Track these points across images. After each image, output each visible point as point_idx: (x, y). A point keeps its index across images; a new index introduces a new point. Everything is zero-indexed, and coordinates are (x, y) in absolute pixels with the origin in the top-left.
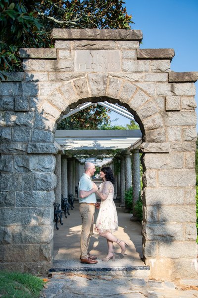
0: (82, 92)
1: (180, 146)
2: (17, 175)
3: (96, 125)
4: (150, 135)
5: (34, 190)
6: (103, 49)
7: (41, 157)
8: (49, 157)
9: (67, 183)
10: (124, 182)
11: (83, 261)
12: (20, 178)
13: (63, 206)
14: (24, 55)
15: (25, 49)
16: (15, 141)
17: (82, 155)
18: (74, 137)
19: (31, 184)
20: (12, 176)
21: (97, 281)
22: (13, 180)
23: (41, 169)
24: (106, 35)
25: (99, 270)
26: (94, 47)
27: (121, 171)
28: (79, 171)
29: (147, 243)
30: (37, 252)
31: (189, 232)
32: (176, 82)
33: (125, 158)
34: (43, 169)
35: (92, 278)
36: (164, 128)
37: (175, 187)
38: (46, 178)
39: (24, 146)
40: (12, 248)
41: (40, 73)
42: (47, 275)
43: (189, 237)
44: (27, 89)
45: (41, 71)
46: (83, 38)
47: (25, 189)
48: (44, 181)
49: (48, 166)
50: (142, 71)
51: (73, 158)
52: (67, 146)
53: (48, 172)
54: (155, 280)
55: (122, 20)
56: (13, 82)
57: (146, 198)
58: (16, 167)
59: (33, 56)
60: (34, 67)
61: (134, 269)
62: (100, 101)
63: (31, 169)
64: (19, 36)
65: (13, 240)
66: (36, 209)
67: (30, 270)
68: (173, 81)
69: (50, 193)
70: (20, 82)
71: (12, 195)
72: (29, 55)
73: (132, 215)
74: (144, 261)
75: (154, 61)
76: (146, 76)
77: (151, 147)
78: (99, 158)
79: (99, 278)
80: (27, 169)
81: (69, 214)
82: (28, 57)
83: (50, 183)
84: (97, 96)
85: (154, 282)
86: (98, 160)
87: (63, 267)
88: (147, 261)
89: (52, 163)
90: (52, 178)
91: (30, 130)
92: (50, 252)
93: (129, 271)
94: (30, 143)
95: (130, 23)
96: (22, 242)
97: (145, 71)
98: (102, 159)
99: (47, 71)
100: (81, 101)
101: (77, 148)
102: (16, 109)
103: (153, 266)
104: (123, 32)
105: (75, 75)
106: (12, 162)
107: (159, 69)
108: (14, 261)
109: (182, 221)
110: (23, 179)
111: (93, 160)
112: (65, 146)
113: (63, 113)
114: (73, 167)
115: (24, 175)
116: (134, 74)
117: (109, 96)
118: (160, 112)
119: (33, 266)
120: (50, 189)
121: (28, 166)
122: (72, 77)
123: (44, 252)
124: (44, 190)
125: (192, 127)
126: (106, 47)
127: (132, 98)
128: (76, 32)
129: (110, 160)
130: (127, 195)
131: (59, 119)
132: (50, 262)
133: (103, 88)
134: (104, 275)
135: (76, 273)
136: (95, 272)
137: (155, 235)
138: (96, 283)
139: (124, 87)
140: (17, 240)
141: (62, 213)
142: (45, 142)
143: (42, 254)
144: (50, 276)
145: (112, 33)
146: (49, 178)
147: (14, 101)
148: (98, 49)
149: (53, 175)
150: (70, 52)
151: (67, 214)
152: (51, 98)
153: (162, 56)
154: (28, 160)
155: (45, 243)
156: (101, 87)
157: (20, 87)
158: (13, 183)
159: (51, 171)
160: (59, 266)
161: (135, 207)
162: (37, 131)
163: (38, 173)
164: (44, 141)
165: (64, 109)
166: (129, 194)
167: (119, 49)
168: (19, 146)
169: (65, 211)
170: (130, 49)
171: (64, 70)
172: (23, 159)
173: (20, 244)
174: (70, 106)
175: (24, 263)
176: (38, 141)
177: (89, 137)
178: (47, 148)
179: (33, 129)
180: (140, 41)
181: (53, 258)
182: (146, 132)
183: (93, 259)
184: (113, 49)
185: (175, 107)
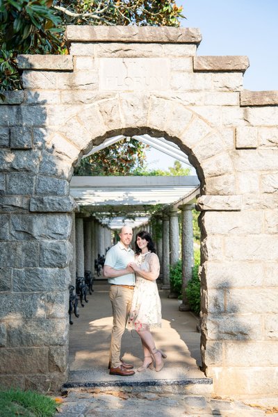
0: (111, 121)
1: (258, 201)
2: (14, 243)
3: (128, 168)
4: (212, 184)
5: (40, 266)
6: (143, 56)
7: (51, 217)
8: (62, 217)
9: (83, 254)
10: (168, 253)
11: (113, 372)
12: (19, 249)
13: (79, 289)
14: (24, 64)
15: (26, 56)
16: (12, 194)
17: (104, 213)
18: (95, 187)
19: (35, 257)
20: (7, 245)
21: (136, 401)
22: (9, 252)
23: (51, 235)
24: (148, 35)
25: (137, 384)
26: (128, 53)
27: (163, 237)
28: (99, 237)
29: (209, 344)
30: (45, 359)
31: (271, 327)
32: (251, 106)
33: (170, 218)
34: (54, 236)
35: (127, 397)
36: (234, 173)
37: (250, 261)
38: (58, 248)
39: (25, 200)
40: (7, 353)
41: (49, 92)
42: (60, 393)
43: (271, 334)
44: (29, 116)
45: (49, 89)
46: (113, 39)
47: (27, 264)
48: (55, 253)
49: (60, 230)
50: (201, 90)
51: (92, 218)
52: (84, 199)
53: (61, 239)
54: (220, 398)
55: (167, 13)
56: (9, 105)
57: (207, 277)
58: (13, 232)
59: (37, 67)
60: (39, 83)
61: (189, 382)
62: (138, 134)
63: (35, 235)
64: (25, 36)
65: (9, 341)
66: (43, 295)
67: (34, 386)
68: (247, 104)
69: (64, 271)
70: (18, 105)
71: (7, 274)
72: (31, 65)
73: (181, 302)
74: (204, 371)
75: (219, 74)
76: (206, 96)
77: (214, 203)
78: (130, 217)
79: (137, 396)
80: (29, 235)
81: (87, 302)
82: (31, 68)
83: (64, 255)
84: (134, 126)
85: (219, 402)
86: (128, 220)
87: (83, 381)
88: (208, 371)
89: (67, 225)
90: (68, 248)
91: (34, 178)
92: (64, 359)
93: (182, 386)
94: (33, 196)
95: (180, 17)
96: (22, 343)
97: (206, 89)
98: (133, 218)
99: (59, 89)
100: (110, 134)
101: (98, 203)
102: (12, 146)
103: (217, 378)
104: (172, 30)
105: (101, 96)
106: (7, 224)
107: (226, 87)
108: (10, 373)
109: (260, 311)
110: (23, 251)
111: (121, 220)
112: (81, 199)
113: (83, 152)
114: (92, 231)
115: (25, 244)
116: (190, 94)
117: (151, 127)
118: (228, 151)
119: (39, 380)
120: (63, 264)
121: (31, 231)
122: (96, 98)
123: (55, 359)
124: (55, 267)
125: (274, 172)
126: (146, 54)
127: (186, 129)
128: (102, 31)
129: (145, 220)
130: (172, 273)
131: (77, 161)
132: (65, 373)
133: (142, 115)
134: (146, 391)
135: (102, 389)
136: (131, 388)
137: (220, 332)
138: (133, 404)
139: (174, 114)
140: (14, 340)
141: (77, 300)
142: (57, 195)
143: (53, 361)
144: (65, 394)
145: (155, 33)
146: (62, 249)
147: (10, 133)
148: (136, 57)
149: (68, 243)
150: (93, 61)
151: (84, 301)
152: (65, 129)
153: (231, 68)
154: (30, 223)
155: (57, 345)
156: (140, 113)
157: (19, 112)
158: (9, 257)
159: (65, 238)
160: (77, 379)
161: (187, 290)
162: (44, 178)
163: (46, 241)
164: (55, 194)
165: (84, 146)
166: (176, 270)
167: (167, 56)
168: (18, 201)
169: (81, 296)
170: (183, 56)
171: (84, 87)
172: (23, 220)
173: (19, 347)
174: (93, 141)
175: (26, 376)
176: (46, 194)
177: (119, 187)
178: (60, 204)
179: (38, 175)
180: (197, 44)
181: (68, 367)
182: (207, 180)
183: (128, 369)
184: (158, 56)
185: (250, 143)
